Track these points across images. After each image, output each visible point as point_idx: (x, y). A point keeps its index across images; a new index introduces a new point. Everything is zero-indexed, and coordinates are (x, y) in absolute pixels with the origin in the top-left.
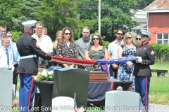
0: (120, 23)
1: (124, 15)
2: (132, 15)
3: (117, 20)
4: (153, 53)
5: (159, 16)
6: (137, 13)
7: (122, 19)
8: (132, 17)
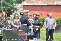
0: (10, 9)
1: (12, 6)
2: (15, 6)
3: (8, 8)
4: (41, 22)
5: (27, 6)
6: (17, 5)
7: (11, 7)
8: (15, 7)
